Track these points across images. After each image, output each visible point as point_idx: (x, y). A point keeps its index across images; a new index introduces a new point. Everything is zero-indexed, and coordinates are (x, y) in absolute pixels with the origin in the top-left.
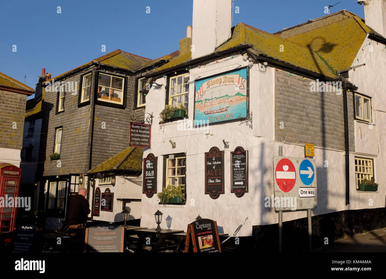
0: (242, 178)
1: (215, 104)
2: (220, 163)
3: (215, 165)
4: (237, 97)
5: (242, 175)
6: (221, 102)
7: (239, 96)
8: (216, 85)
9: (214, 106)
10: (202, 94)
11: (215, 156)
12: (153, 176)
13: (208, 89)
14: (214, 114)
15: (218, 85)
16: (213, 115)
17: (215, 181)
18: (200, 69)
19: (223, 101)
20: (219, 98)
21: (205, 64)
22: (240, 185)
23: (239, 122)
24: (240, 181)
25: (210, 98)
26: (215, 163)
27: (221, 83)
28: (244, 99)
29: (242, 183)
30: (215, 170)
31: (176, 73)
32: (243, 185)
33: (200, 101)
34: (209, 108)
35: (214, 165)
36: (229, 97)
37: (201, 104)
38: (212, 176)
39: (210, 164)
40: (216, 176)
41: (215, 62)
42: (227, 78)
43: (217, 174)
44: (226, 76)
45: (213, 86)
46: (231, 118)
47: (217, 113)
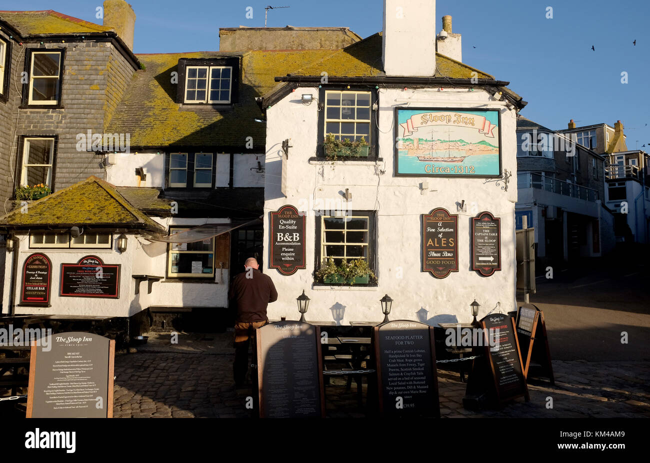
0: (492, 253)
1: (439, 148)
2: (452, 230)
3: (442, 232)
4: (482, 146)
5: (492, 249)
6: (451, 147)
7: (485, 146)
8: (439, 122)
9: (437, 151)
10: (411, 129)
11: (442, 220)
12: (297, 242)
13: (424, 125)
14: (438, 162)
15: (444, 123)
16: (436, 164)
17: (442, 254)
18: (403, 92)
19: (454, 148)
20: (447, 142)
21: (415, 88)
22: (489, 261)
23: (484, 180)
24: (489, 256)
25: (429, 139)
26: (442, 230)
27: (449, 121)
28: (494, 151)
29: (492, 259)
30: (443, 239)
31: (349, 87)
32: (494, 261)
33: (407, 139)
34: (428, 153)
35: (440, 233)
36: (465, 143)
37: (411, 145)
38: (437, 248)
39: (433, 230)
40: (444, 248)
41: (437, 89)
42: (461, 117)
43: (445, 245)
44: (461, 114)
45: (434, 123)
46: (471, 173)
47: (443, 162)
